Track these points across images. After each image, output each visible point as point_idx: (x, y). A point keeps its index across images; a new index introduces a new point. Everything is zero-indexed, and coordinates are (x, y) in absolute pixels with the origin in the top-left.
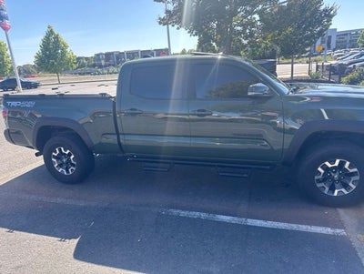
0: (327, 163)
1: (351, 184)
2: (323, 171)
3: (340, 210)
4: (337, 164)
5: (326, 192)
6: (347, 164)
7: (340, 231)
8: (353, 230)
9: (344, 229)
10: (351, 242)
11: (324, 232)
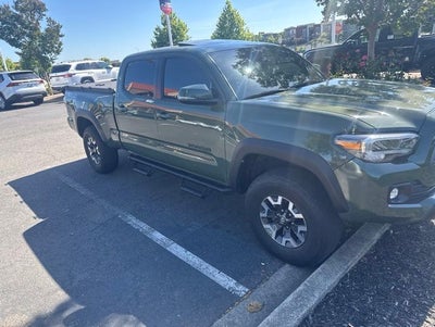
0: (269, 198)
1: (298, 235)
2: (267, 208)
3: (287, 268)
4: (279, 202)
5: (273, 237)
6: (291, 205)
7: (241, 290)
8: (263, 294)
9: (252, 289)
10: (232, 305)
11: (222, 284)
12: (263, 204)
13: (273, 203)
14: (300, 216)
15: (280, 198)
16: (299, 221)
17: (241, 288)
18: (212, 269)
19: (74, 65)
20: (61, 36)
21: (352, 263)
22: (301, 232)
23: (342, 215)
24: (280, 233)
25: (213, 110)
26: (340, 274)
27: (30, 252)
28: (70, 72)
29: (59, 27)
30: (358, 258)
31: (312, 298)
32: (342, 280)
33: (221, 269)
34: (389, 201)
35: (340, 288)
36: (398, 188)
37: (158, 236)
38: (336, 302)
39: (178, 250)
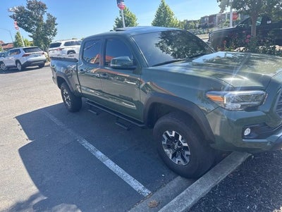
0: (167, 132)
1: (185, 157)
2: (166, 139)
3: (179, 178)
4: (173, 135)
5: (170, 158)
6: (180, 137)
7: (146, 192)
8: (159, 196)
9: (153, 192)
10: (139, 202)
11: (134, 187)
12: (164, 136)
13: (170, 135)
14: (186, 145)
15: (174, 132)
16: (186, 148)
17: (146, 191)
18: (129, 177)
19: (63, 43)
20: (56, 24)
21: (221, 178)
22: (187, 155)
23: (212, 145)
24: (174, 155)
25: (133, 73)
26: (212, 185)
27: (21, 161)
28: (61, 47)
29: (54, 19)
30: (226, 174)
31: (189, 200)
32: (213, 189)
33: (135, 177)
34: (243, 137)
35: (211, 194)
36: (250, 128)
37: (99, 154)
38: (207, 204)
39: (110, 164)
